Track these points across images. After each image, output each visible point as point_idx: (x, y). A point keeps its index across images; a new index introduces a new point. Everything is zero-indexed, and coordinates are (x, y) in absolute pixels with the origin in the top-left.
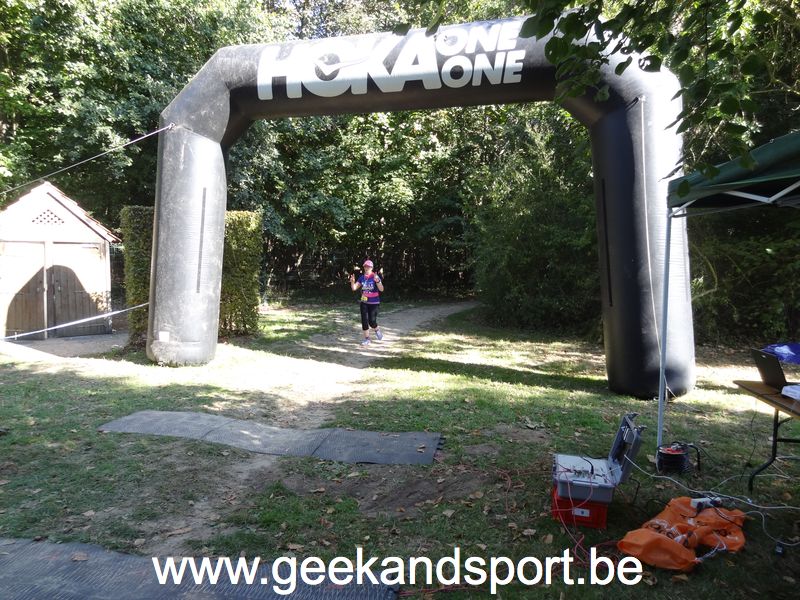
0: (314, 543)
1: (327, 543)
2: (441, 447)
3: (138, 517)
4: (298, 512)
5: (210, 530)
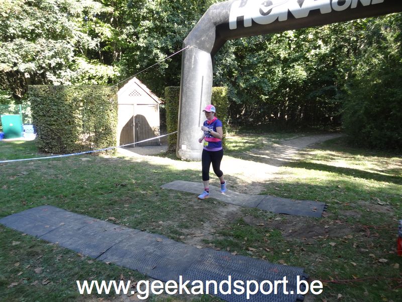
0: (261, 249)
1: (268, 250)
2: (325, 210)
3: (181, 226)
5: (212, 236)
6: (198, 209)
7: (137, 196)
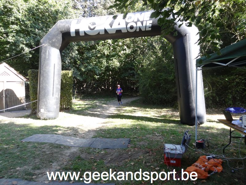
2: (129, 143)
3: (34, 169)
4: (85, 165)
6: (49, 153)
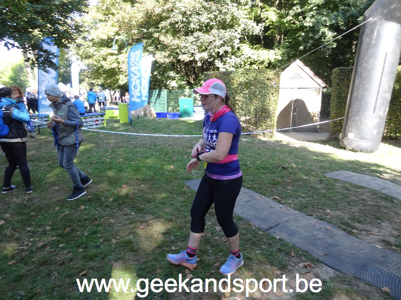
3: (352, 220)
5: (394, 238)
6: (373, 205)
7: (300, 180)
